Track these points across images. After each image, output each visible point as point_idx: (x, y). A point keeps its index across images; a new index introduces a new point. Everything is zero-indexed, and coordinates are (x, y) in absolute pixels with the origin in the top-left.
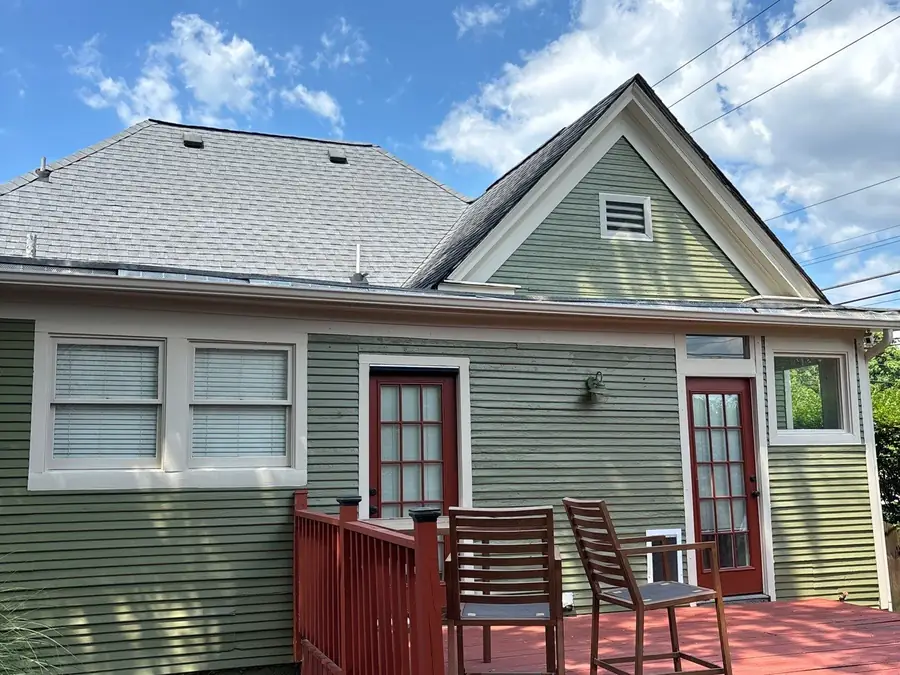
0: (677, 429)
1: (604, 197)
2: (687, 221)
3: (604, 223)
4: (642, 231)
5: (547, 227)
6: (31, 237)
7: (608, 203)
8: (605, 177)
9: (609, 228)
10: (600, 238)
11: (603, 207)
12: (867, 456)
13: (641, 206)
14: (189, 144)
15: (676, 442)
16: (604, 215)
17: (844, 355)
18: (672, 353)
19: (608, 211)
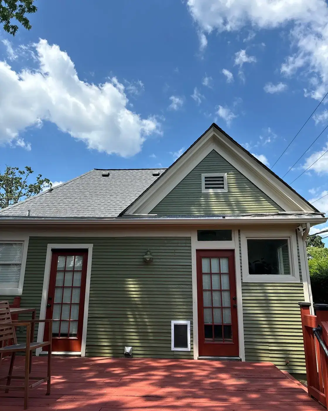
0: (190, 274)
1: (204, 175)
2: (246, 182)
3: (203, 186)
4: (223, 188)
5: (177, 190)
6: (28, 211)
7: (206, 178)
8: (205, 167)
9: (206, 188)
10: (202, 193)
11: (203, 179)
12: (304, 288)
13: (222, 177)
14: (104, 176)
15: (190, 280)
16: (203, 183)
17: (290, 237)
18: (189, 239)
19: (206, 181)
